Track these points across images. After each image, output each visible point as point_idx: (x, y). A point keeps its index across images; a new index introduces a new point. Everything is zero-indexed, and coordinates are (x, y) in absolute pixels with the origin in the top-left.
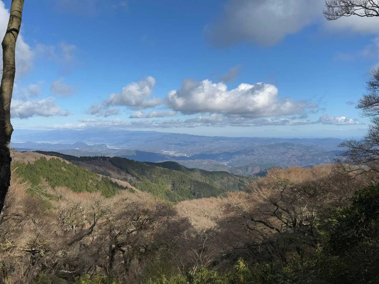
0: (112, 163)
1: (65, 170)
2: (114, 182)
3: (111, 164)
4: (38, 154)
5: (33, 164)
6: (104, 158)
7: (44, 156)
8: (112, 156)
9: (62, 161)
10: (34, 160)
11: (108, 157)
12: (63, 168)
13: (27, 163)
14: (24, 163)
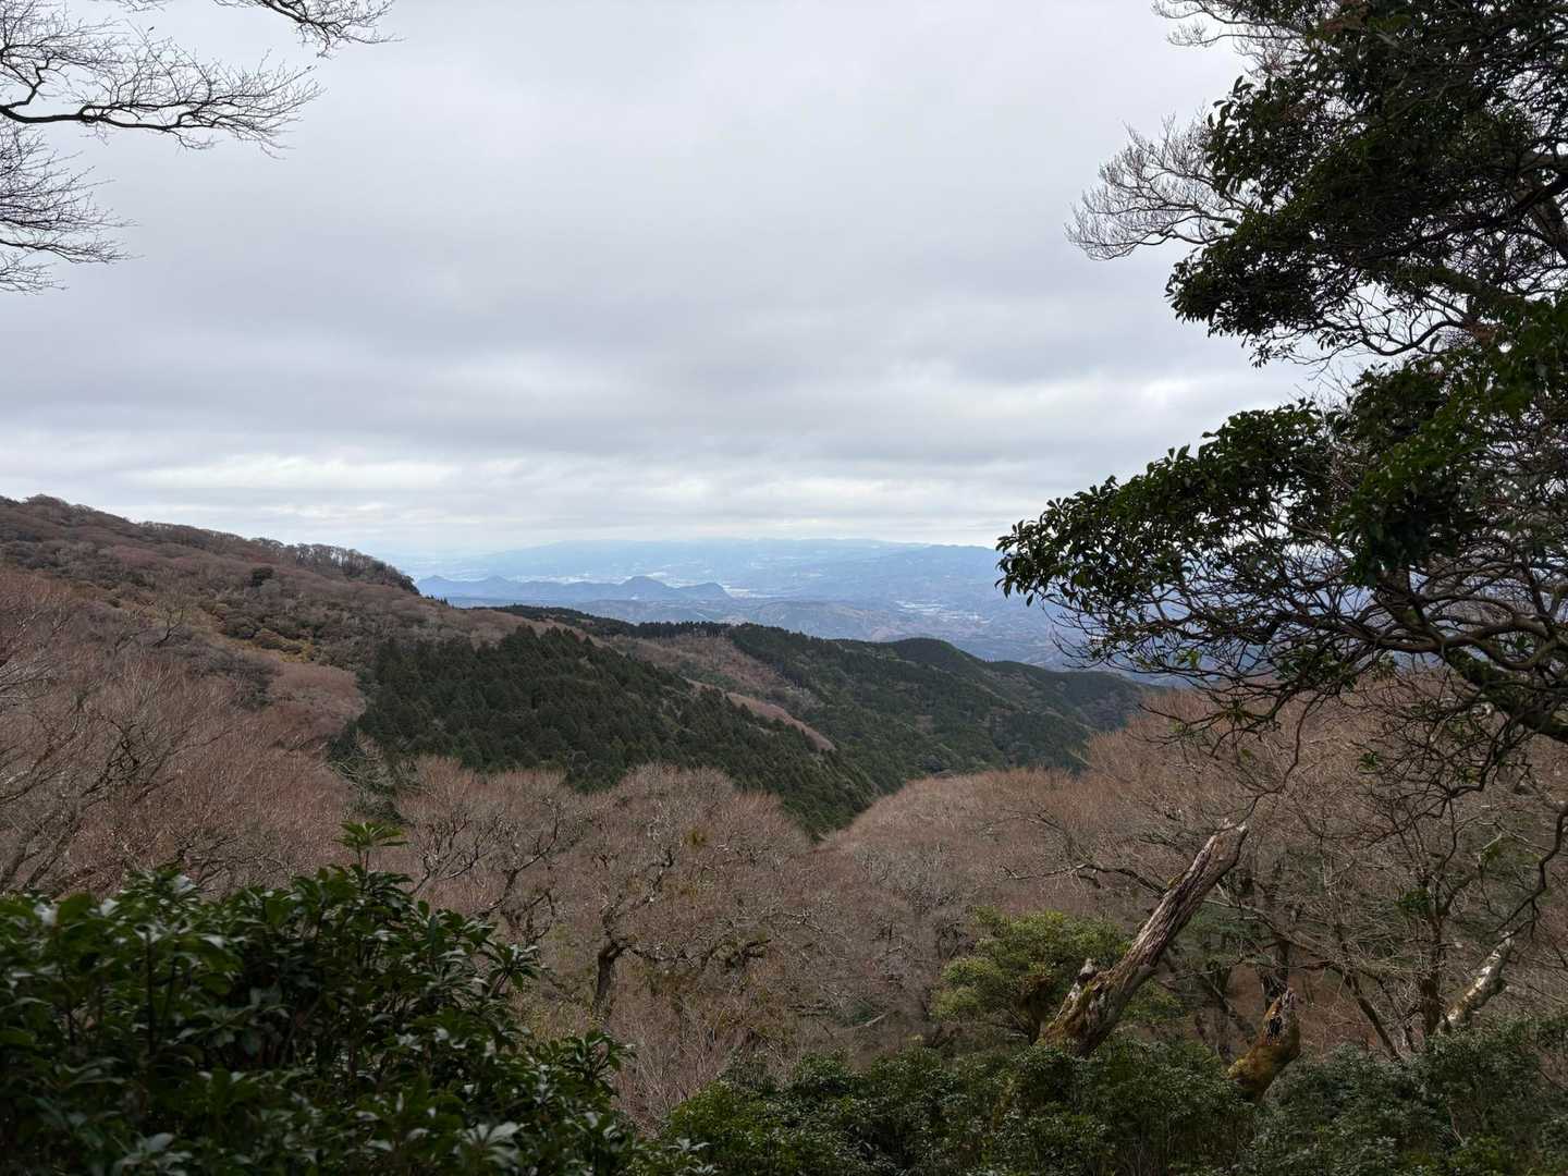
0: (736, 642)
1: (589, 666)
2: (738, 705)
3: (732, 648)
4: (510, 616)
5: (496, 647)
6: (713, 629)
7: (528, 622)
8: (735, 621)
9: (582, 638)
10: (499, 635)
11: (726, 626)
12: (583, 661)
13: (477, 646)
14: (470, 646)
